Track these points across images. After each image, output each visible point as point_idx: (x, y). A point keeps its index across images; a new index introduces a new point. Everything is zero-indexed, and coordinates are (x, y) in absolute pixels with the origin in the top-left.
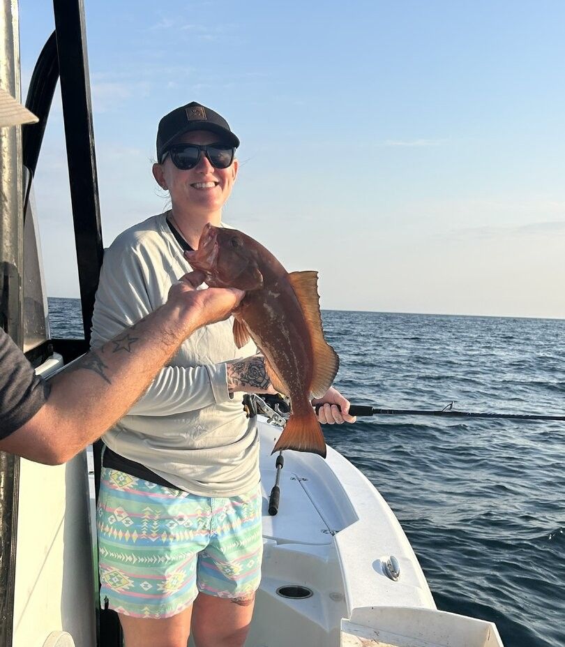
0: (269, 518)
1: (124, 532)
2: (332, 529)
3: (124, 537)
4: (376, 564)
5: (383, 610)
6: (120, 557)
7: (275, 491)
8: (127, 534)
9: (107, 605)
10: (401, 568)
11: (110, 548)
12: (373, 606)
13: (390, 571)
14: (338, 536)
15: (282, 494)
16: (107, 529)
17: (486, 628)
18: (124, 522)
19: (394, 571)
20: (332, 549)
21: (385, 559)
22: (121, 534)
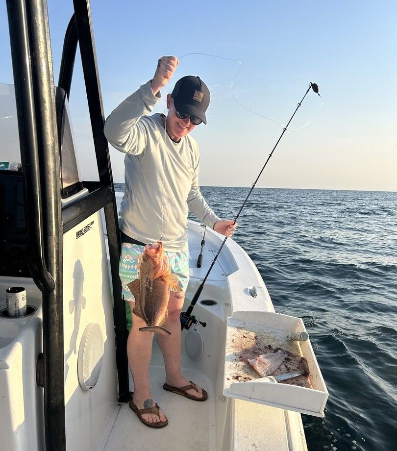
0: (197, 269)
1: (131, 266)
2: (226, 273)
3: (130, 268)
4: (246, 291)
5: (247, 313)
6: (129, 276)
7: (200, 256)
8: (132, 266)
9: (123, 298)
10: (258, 291)
11: (124, 273)
12: (243, 311)
13: (253, 293)
14: (229, 277)
15: (204, 258)
16: (123, 265)
17: (298, 321)
18: (130, 261)
19: (255, 293)
20: (226, 283)
21: (251, 288)
22: (129, 266)
